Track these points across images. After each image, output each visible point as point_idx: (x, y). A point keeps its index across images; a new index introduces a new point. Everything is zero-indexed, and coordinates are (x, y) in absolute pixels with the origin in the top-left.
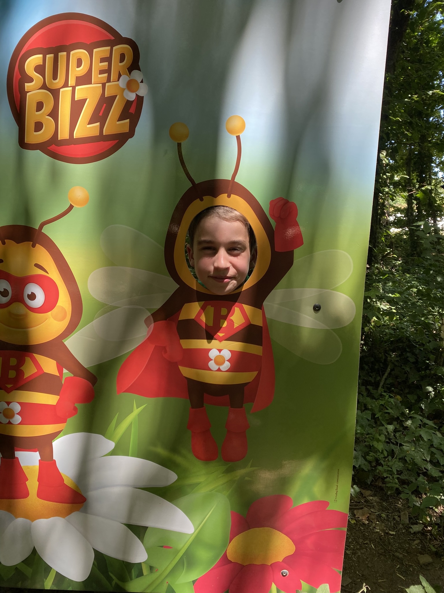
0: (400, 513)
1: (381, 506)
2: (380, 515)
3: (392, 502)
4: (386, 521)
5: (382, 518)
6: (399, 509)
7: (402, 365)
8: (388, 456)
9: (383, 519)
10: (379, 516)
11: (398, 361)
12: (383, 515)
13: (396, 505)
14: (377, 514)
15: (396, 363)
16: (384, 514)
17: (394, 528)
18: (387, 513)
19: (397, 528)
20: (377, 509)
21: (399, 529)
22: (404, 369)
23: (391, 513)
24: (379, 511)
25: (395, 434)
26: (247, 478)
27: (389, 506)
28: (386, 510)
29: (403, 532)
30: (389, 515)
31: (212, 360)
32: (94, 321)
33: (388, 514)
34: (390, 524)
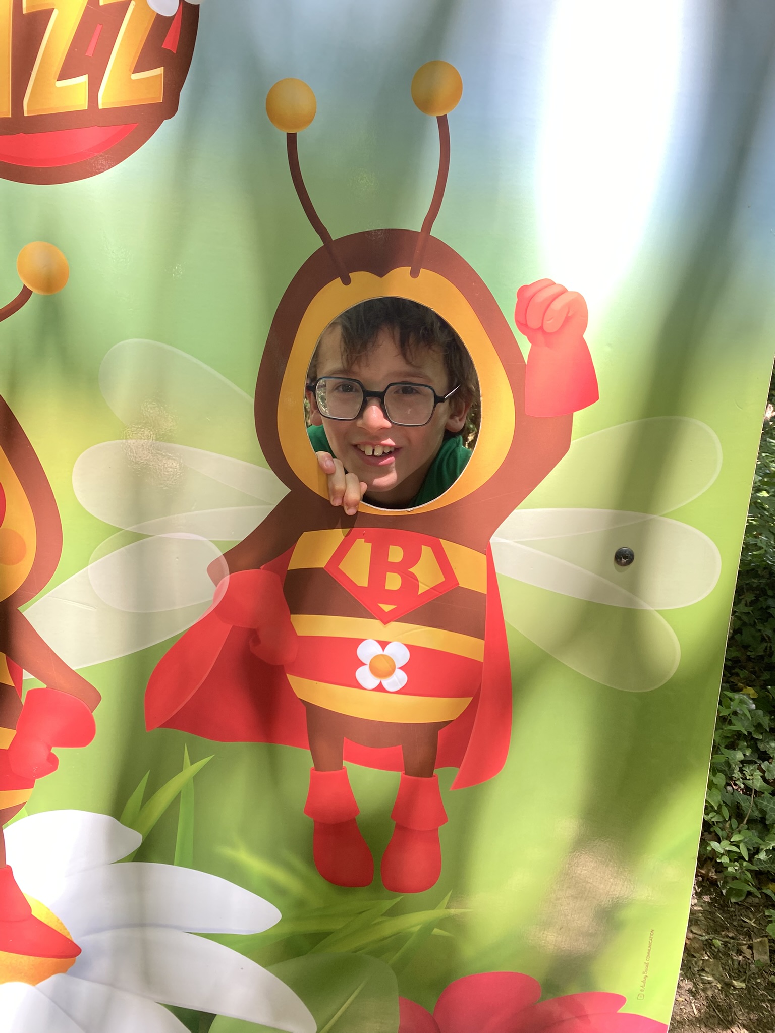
0: (752, 941)
1: (714, 921)
2: (710, 941)
3: (735, 912)
4: (722, 955)
5: (713, 948)
6: (750, 928)
7: (756, 620)
8: (730, 819)
9: (716, 950)
10: (709, 944)
11: (749, 613)
12: (718, 943)
13: (743, 920)
14: (703, 938)
15: (744, 618)
16: (719, 940)
17: (739, 972)
18: (723, 937)
19: (745, 973)
20: (704, 927)
21: (750, 976)
22: (760, 630)
23: (732, 938)
24: (709, 934)
25: (743, 769)
26: (436, 931)
27: (729, 920)
28: (723, 931)
29: (756, 982)
30: (730, 943)
31: (364, 664)
32: (89, 567)
33: (727, 940)
34: (730, 962)
